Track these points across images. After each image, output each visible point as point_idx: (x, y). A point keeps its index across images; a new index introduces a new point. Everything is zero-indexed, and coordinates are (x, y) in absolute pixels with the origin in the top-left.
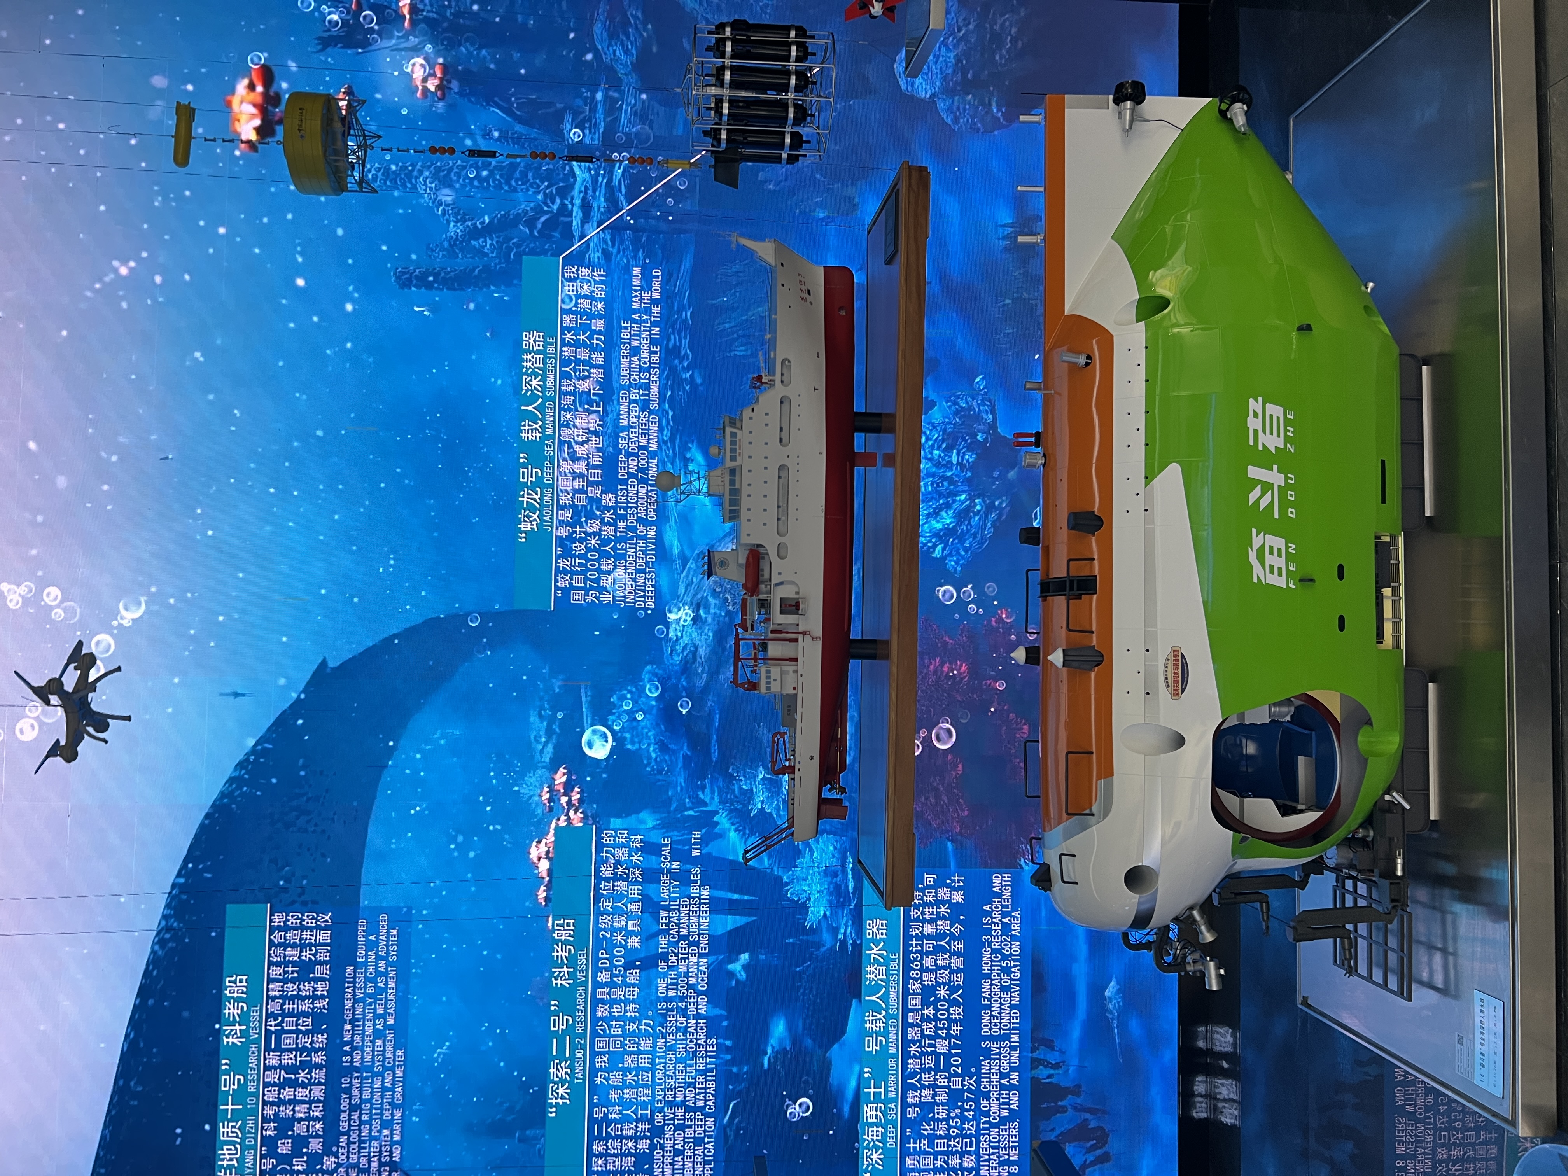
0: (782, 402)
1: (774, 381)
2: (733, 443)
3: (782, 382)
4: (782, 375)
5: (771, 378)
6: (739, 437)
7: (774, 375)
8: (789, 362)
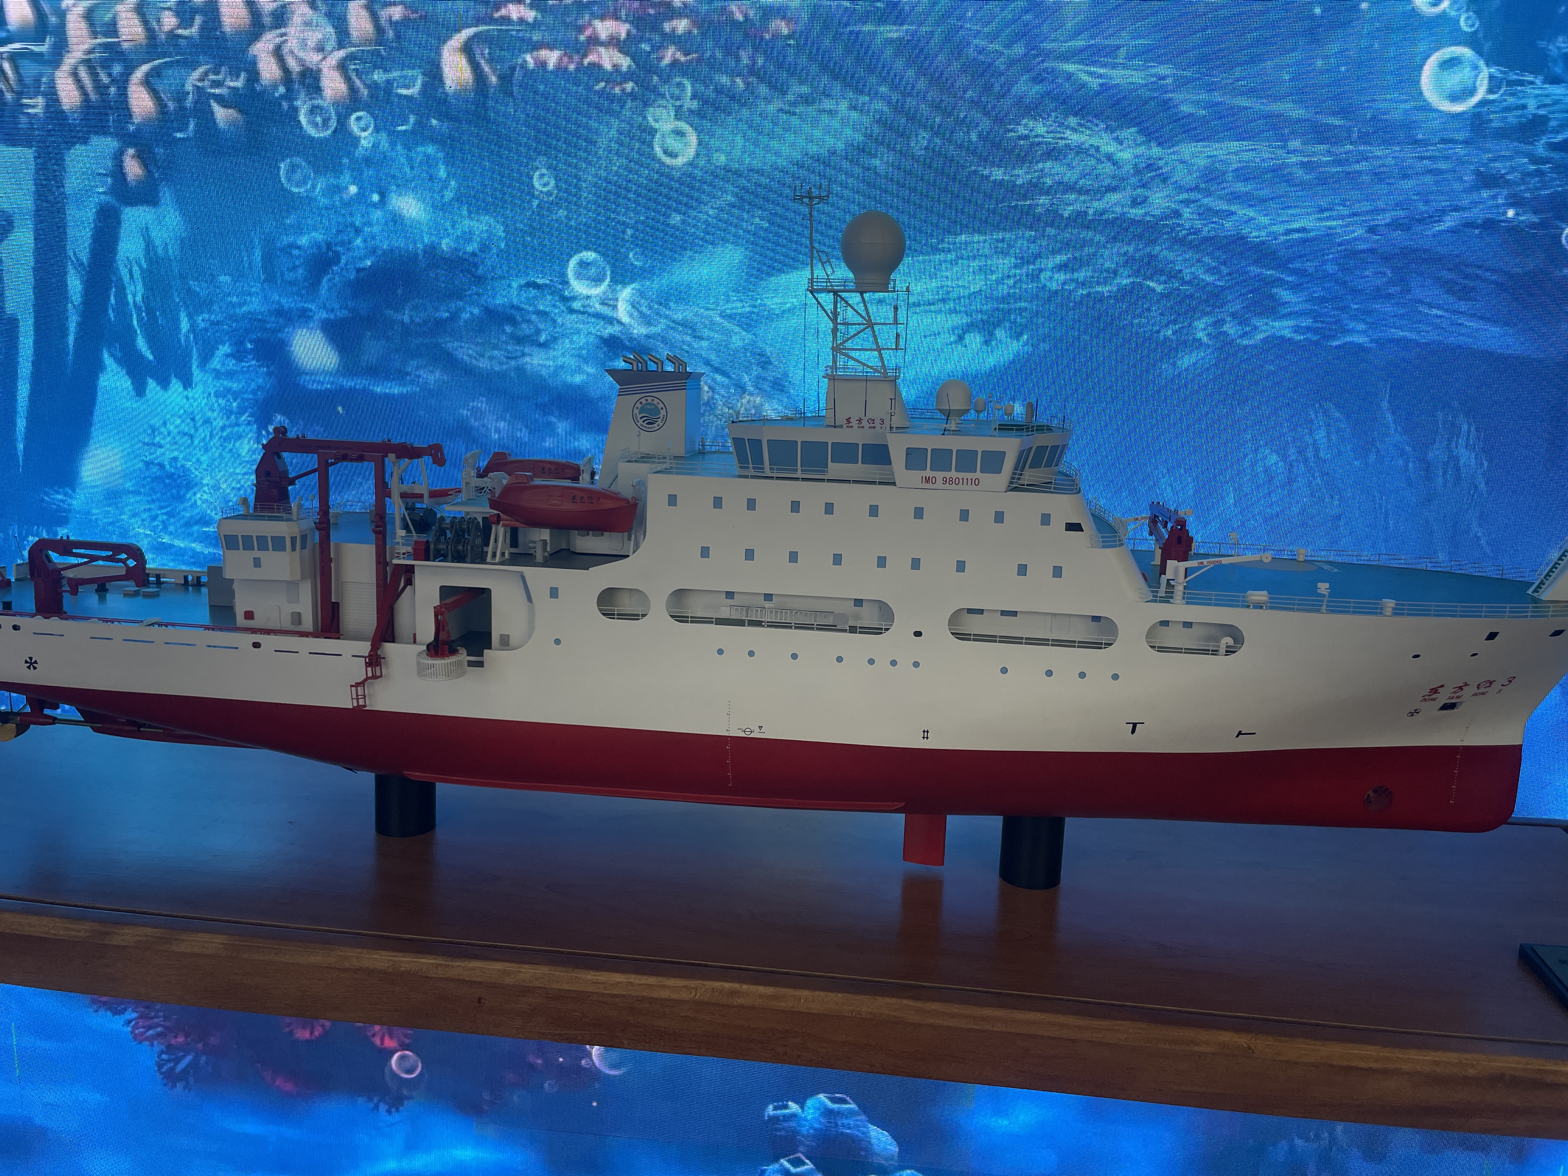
0: (1096, 619)
1: (1168, 598)
2: (967, 460)
3: (1165, 623)
4: (1188, 625)
5: (1179, 589)
6: (987, 479)
7: (1189, 600)
8: (1229, 652)
